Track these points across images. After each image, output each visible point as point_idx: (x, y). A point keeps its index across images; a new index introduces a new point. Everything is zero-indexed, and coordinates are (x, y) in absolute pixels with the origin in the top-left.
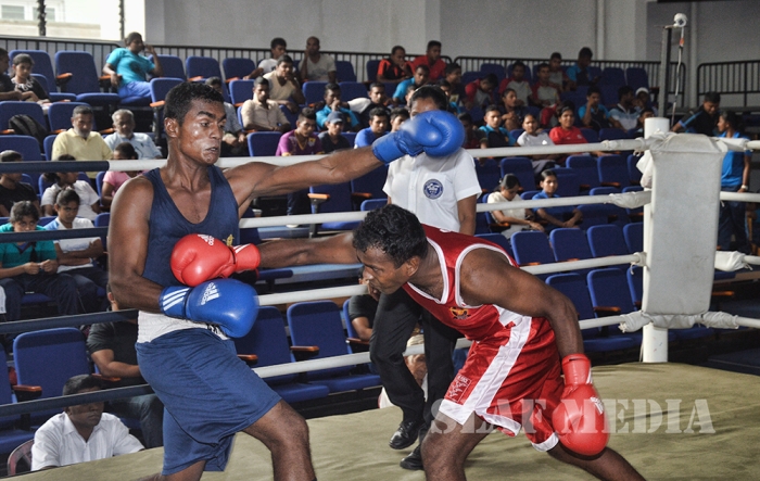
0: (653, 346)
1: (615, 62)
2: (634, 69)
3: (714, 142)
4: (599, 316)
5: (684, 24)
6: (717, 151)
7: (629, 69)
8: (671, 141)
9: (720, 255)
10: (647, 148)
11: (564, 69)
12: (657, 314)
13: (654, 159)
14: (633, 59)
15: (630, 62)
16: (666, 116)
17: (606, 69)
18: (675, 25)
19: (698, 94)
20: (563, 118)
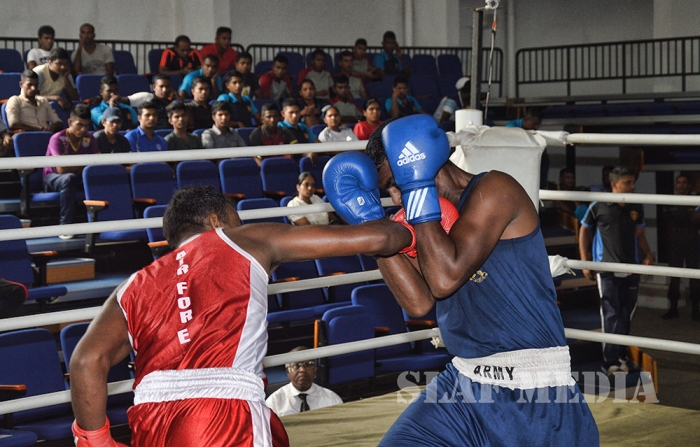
1: (426, 49)
2: (446, 56)
3: (531, 136)
4: (411, 330)
5: (496, 6)
6: (534, 145)
7: (441, 56)
8: (483, 134)
10: (459, 143)
11: (370, 58)
13: (466, 155)
14: (445, 45)
15: (441, 49)
16: (479, 107)
17: (415, 56)
18: (487, 7)
19: (518, 83)
20: (368, 111)
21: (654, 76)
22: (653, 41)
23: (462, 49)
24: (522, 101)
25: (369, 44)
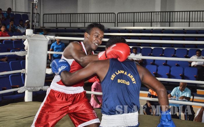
0: (28, 97)
1: (19, 12)
2: (24, 14)
3: (45, 37)
4: (13, 88)
5: (37, 2)
6: (46, 39)
7: (23, 15)
8: (33, 36)
9: (47, 69)
10: (26, 38)
11: (3, 14)
12: (29, 87)
13: (28, 42)
14: (24, 12)
15: (23, 13)
16: (33, 29)
17: (16, 14)
18: (35, 2)
19: (43, 23)
20: (2, 28)
21: (78, 22)
22: (77, 14)
23: (29, 13)
24: (45, 27)
25: (2, 10)
